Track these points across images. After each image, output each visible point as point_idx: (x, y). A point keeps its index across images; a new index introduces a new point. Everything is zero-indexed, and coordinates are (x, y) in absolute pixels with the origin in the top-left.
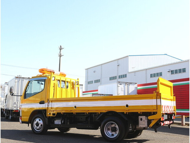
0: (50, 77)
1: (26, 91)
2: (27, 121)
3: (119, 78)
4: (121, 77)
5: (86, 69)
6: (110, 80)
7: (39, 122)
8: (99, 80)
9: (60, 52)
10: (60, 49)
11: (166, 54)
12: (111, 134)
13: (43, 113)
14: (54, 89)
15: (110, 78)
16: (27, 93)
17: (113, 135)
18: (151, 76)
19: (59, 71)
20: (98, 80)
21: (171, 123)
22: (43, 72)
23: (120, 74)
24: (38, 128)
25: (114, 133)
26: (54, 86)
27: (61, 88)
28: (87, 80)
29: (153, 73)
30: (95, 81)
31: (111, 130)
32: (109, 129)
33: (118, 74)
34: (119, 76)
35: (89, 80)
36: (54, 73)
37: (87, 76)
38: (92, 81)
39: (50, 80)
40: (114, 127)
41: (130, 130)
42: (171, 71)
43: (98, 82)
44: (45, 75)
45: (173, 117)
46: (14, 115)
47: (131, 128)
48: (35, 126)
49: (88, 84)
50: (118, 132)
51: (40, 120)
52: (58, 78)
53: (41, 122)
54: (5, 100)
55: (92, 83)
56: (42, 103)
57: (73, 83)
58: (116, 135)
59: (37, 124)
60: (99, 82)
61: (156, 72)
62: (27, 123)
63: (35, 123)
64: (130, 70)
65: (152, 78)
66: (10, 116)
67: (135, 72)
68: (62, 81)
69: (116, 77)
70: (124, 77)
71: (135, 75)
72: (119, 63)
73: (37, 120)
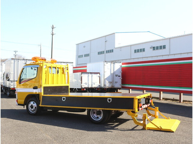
0: (42, 65)
1: (20, 77)
2: (23, 103)
3: (107, 53)
4: (108, 52)
5: (77, 45)
6: (98, 54)
7: (33, 105)
8: (89, 54)
9: (53, 31)
10: (53, 28)
11: (149, 32)
12: (96, 117)
13: (37, 97)
14: (46, 76)
15: (98, 53)
16: (21, 78)
17: (98, 118)
18: (135, 51)
19: (52, 58)
20: (87, 54)
21: (148, 105)
22: (36, 60)
23: (108, 49)
24: (32, 110)
25: (99, 116)
26: (46, 73)
27: (52, 74)
28: (78, 54)
29: (137, 49)
30: (85, 55)
31: (97, 113)
32: (94, 113)
33: (105, 49)
34: (107, 51)
35: (79, 55)
36: (45, 60)
37: (78, 51)
38: (83, 55)
39: (42, 67)
40: (99, 111)
41: (112, 114)
42: (153, 47)
43: (87, 56)
44: (37, 63)
45: (150, 101)
46: (12, 92)
47: (113, 112)
48: (30, 108)
49: (79, 58)
50: (102, 115)
51: (34, 103)
52: (49, 65)
53: (35, 105)
54: (3, 77)
55: (82, 57)
56: (35, 88)
57: (63, 69)
58: (100, 117)
59: (32, 107)
60: (89, 56)
61: (139, 48)
62: (23, 105)
63: (30, 105)
64: (117, 46)
65: (136, 54)
66: (8, 93)
67: (121, 48)
68: (53, 67)
69: (104, 52)
70: (110, 52)
71: (121, 50)
72: (106, 39)
73: (32, 103)
